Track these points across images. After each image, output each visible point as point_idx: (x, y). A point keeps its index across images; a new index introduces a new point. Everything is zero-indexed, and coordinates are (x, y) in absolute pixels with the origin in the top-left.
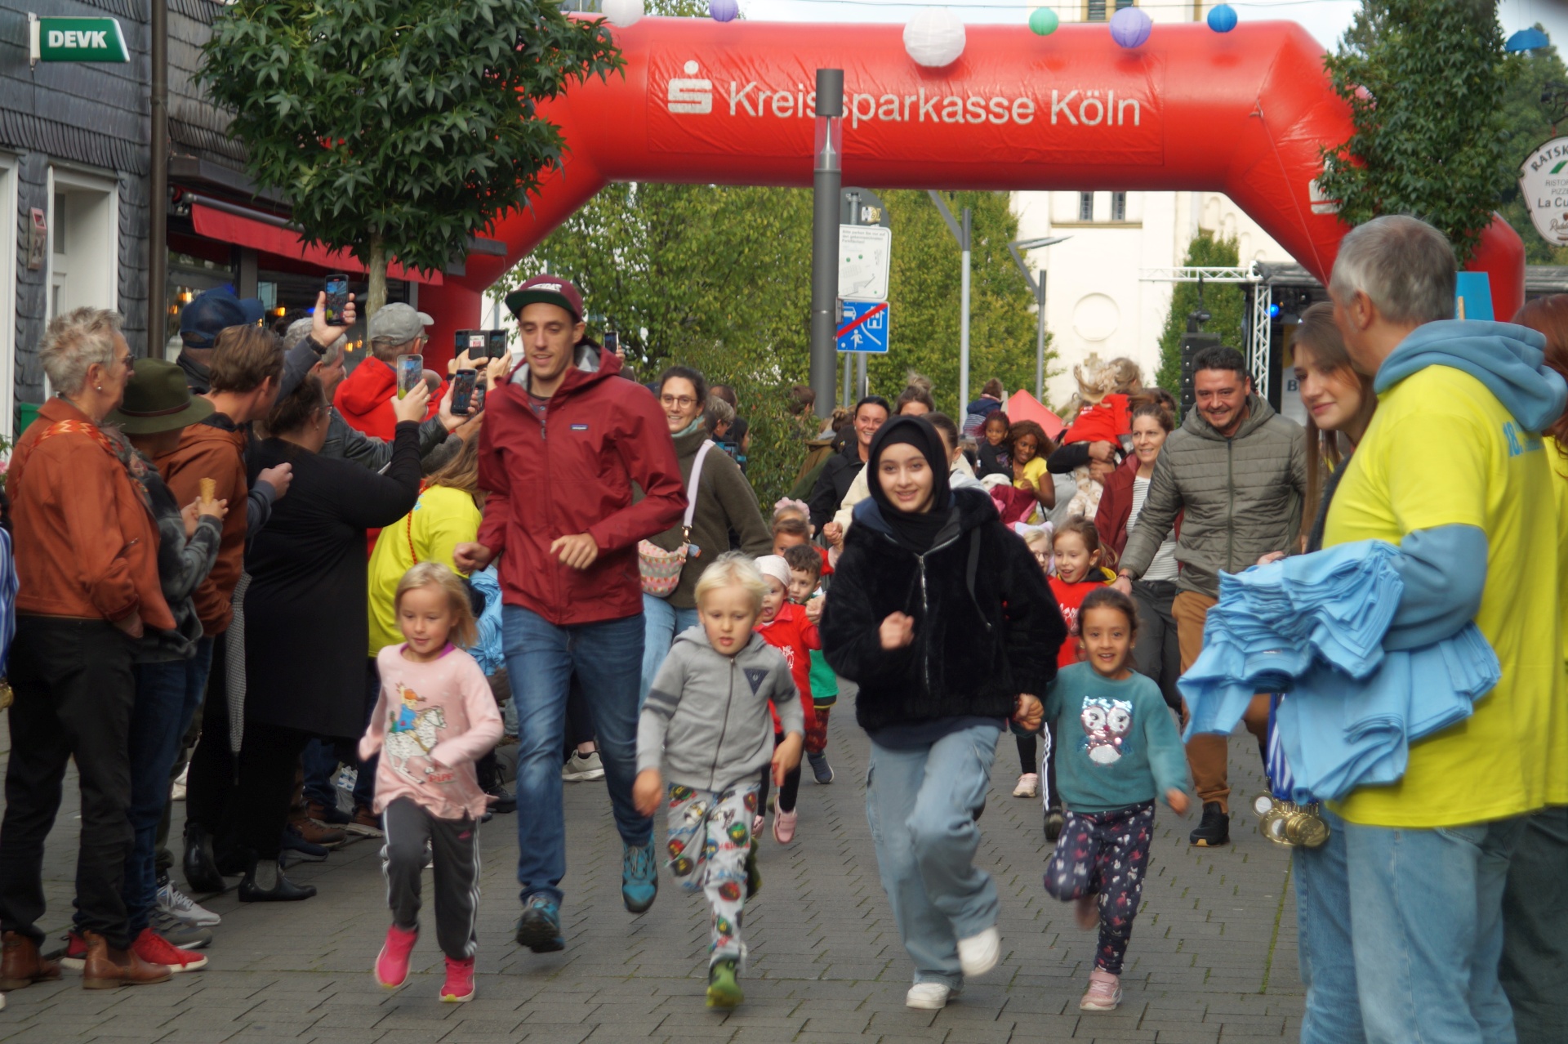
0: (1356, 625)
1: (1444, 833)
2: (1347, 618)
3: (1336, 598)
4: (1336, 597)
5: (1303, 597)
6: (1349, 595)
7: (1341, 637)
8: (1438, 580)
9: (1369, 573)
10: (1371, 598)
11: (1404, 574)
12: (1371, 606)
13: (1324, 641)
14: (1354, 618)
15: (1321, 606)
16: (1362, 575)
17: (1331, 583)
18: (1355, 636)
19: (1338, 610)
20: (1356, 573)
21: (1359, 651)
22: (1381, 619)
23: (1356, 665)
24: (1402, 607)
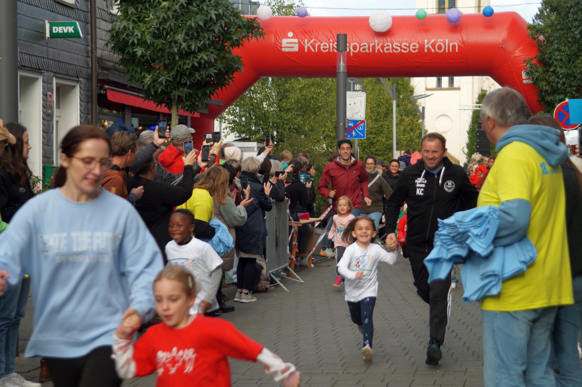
0: (482, 236)
1: (513, 314)
2: (479, 234)
3: (476, 227)
4: (475, 226)
5: (463, 227)
6: (480, 226)
7: (477, 241)
8: (511, 219)
9: (487, 217)
10: (488, 226)
11: (500, 217)
12: (488, 229)
13: (471, 243)
14: (482, 234)
15: (470, 230)
16: (484, 218)
17: (473, 221)
18: (482, 240)
19: (475, 231)
20: (482, 218)
21: (484, 246)
22: (491, 234)
23: (483, 251)
24: (499, 230)
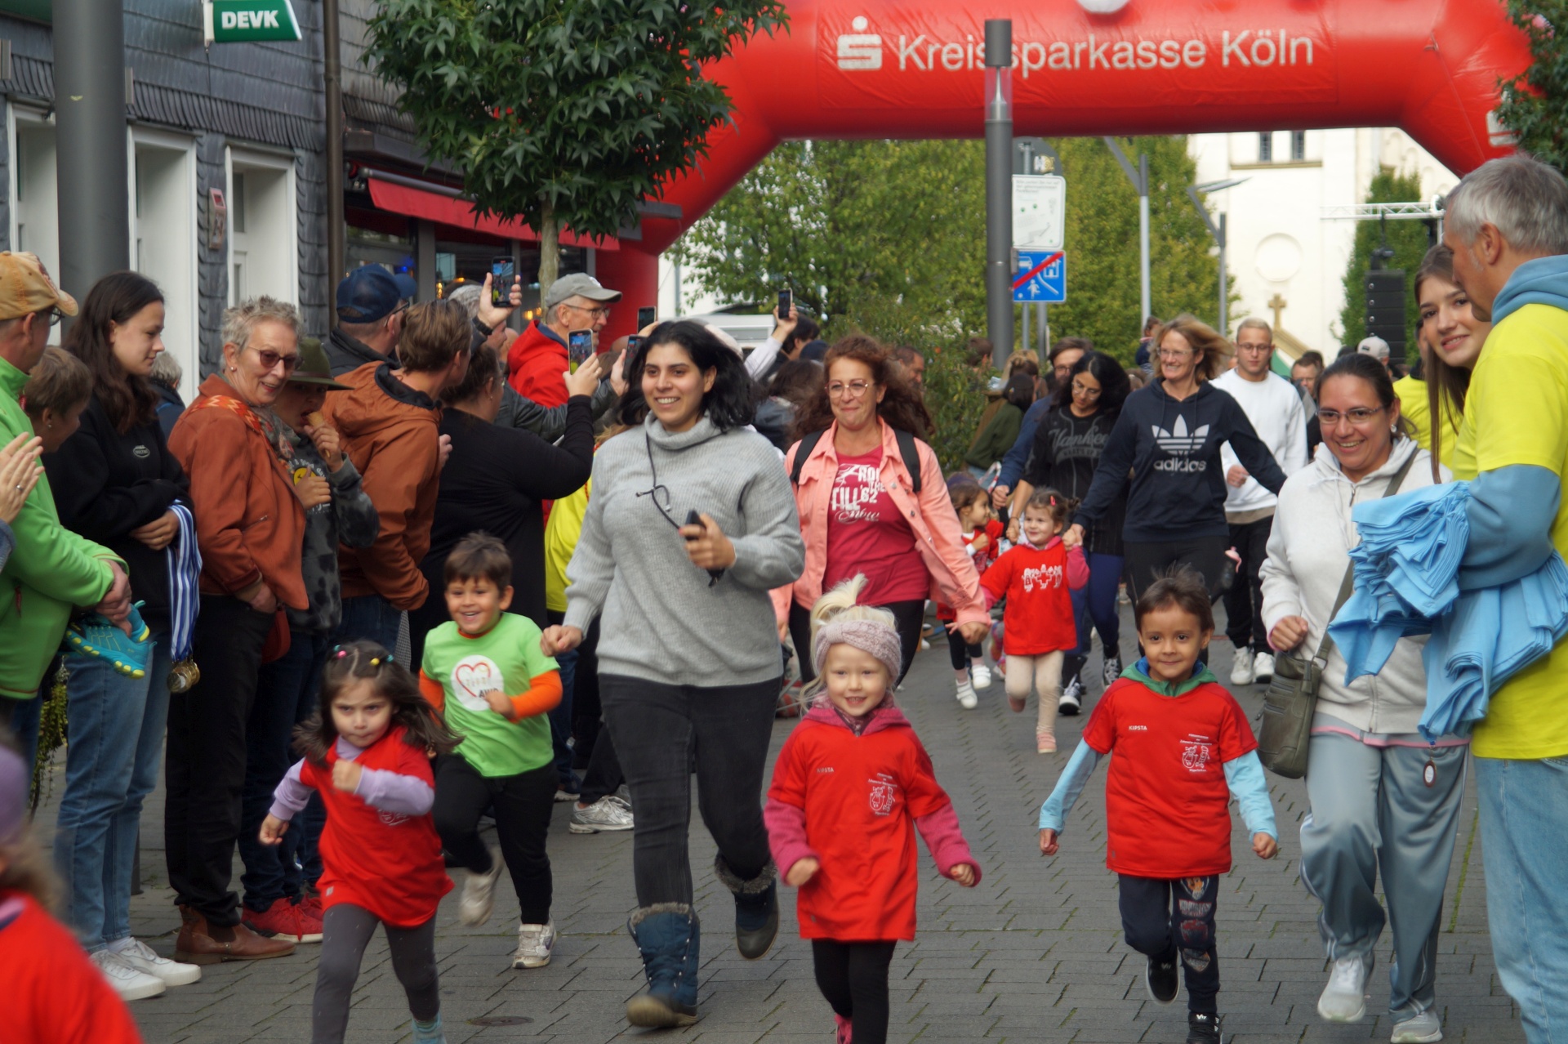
0: (1427, 564)
1: (1549, 764)
2: (1418, 558)
3: (1411, 539)
4: (1411, 537)
5: (1376, 539)
6: (1422, 535)
7: (1414, 577)
9: (1440, 514)
10: (1441, 538)
11: (1470, 515)
12: (1440, 546)
13: (1399, 581)
14: (1425, 558)
15: (1396, 548)
16: (1433, 516)
17: (1405, 524)
18: (1426, 575)
19: (1407, 551)
20: (1427, 515)
21: (1428, 591)
22: (1451, 558)
23: (1427, 605)
24: (1470, 548)
